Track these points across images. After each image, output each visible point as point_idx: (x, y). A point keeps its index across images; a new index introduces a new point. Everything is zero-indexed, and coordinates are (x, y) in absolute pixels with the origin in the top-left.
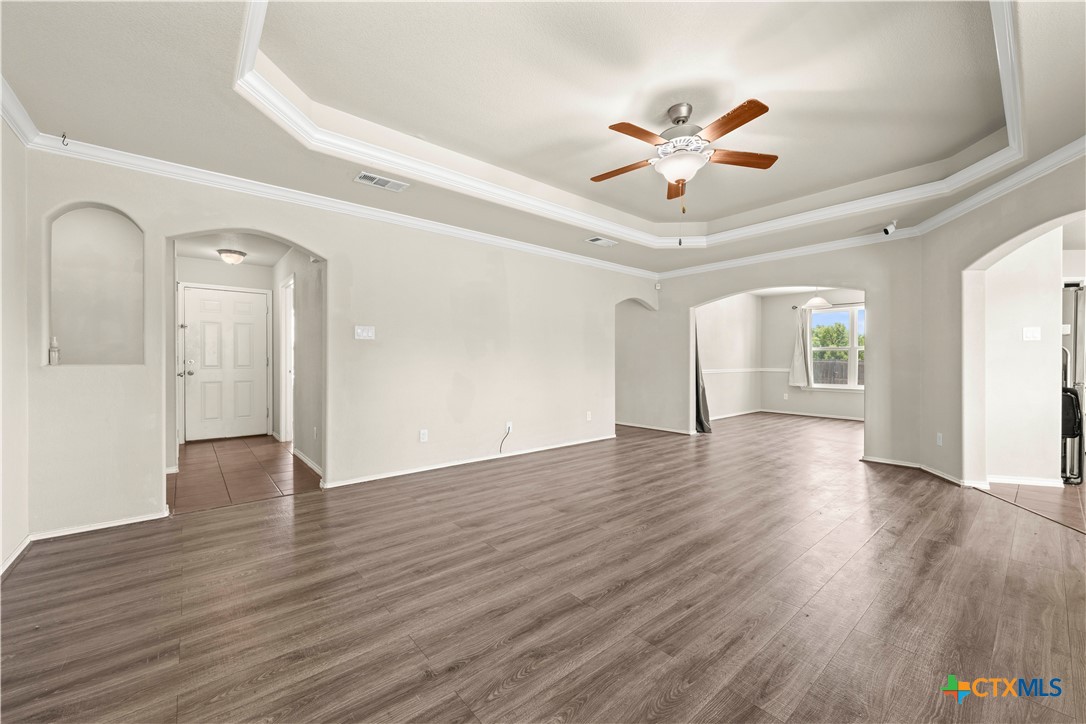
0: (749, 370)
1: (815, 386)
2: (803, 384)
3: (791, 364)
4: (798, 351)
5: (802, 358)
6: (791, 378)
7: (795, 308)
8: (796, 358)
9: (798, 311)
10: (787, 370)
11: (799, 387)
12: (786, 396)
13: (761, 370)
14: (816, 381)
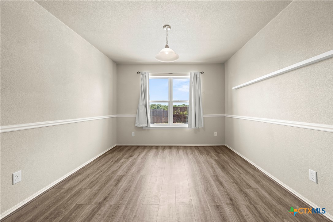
0: (107, 117)
1: (151, 125)
2: (144, 125)
3: (137, 111)
4: (141, 103)
5: (144, 107)
6: (137, 122)
7: (139, 73)
8: (140, 107)
9: (141, 75)
10: (134, 115)
11: (142, 127)
12: (133, 133)
13: (117, 116)
14: (153, 122)
